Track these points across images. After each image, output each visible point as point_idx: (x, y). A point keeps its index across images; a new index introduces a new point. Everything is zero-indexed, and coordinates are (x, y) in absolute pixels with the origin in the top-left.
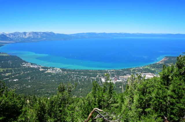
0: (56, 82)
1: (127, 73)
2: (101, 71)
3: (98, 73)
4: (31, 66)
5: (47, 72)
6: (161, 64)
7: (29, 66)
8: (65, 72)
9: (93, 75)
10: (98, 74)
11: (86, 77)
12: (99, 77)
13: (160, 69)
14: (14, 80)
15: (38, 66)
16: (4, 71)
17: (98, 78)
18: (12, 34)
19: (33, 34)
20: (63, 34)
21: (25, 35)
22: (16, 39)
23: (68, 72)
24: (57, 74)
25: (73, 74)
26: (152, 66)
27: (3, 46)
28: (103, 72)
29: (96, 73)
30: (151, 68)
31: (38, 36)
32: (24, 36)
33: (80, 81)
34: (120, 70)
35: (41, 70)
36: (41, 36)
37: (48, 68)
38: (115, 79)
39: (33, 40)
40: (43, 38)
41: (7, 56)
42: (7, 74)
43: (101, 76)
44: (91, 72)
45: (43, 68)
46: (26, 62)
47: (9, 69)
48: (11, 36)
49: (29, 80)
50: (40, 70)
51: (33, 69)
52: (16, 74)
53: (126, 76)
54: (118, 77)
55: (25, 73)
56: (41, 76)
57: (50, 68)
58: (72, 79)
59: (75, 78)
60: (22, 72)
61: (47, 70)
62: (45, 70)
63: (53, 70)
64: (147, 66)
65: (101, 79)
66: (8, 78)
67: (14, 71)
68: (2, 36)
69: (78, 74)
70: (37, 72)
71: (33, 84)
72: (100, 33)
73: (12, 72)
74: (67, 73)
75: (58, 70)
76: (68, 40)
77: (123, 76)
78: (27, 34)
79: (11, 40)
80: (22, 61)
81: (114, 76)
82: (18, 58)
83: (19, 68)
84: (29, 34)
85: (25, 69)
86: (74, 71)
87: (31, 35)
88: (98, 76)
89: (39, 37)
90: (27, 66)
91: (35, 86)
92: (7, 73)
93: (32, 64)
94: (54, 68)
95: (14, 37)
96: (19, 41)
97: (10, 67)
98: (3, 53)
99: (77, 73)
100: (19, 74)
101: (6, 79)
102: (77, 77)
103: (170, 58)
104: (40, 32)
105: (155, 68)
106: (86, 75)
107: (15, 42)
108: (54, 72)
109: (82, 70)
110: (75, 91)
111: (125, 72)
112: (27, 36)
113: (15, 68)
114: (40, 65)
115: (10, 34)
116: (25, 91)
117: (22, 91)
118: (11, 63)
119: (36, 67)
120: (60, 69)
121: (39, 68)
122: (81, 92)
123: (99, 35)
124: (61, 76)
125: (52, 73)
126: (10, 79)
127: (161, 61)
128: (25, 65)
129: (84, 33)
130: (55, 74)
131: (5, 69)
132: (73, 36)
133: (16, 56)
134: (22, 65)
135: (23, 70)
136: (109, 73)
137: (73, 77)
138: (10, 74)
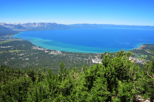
0: (57, 61)
2: (92, 54)
4: (39, 49)
5: (50, 53)
6: (139, 50)
7: (37, 48)
8: (64, 54)
9: (86, 57)
10: (89, 56)
11: (80, 58)
12: (91, 58)
13: (139, 54)
14: (26, 59)
15: (44, 49)
16: (19, 52)
17: (90, 59)
18: (25, 24)
20: (63, 25)
21: (35, 25)
22: (28, 28)
23: (67, 54)
24: (58, 55)
25: (70, 56)
26: (132, 51)
27: (19, 33)
28: (93, 55)
30: (132, 53)
31: (44, 25)
32: (34, 26)
33: (75, 61)
35: (46, 52)
36: (47, 26)
37: (51, 51)
39: (41, 29)
41: (21, 41)
42: (21, 55)
43: (92, 58)
44: (84, 55)
45: (47, 50)
46: (35, 46)
49: (37, 59)
51: (40, 51)
52: (28, 55)
55: (34, 54)
56: (46, 56)
57: (53, 51)
58: (69, 60)
60: (32, 53)
61: (50, 52)
62: (49, 52)
63: (55, 52)
64: (128, 51)
65: (91, 60)
66: (22, 58)
68: (19, 26)
69: (74, 56)
70: (43, 53)
71: (39, 62)
72: (92, 24)
73: (25, 53)
75: (59, 52)
76: (67, 29)
79: (25, 28)
80: (32, 45)
82: (30, 42)
83: (30, 50)
84: (38, 24)
85: (34, 51)
86: (71, 53)
87: (39, 25)
88: (89, 58)
89: (45, 27)
91: (41, 64)
92: (21, 53)
93: (39, 47)
94: (56, 50)
95: (27, 26)
96: (30, 30)
97: (23, 49)
98: (19, 39)
99: (74, 55)
100: (29, 54)
102: (73, 58)
103: (147, 45)
104: (46, 23)
105: (134, 53)
107: (27, 30)
108: (56, 54)
109: (77, 53)
112: (36, 26)
113: (27, 50)
114: (45, 48)
115: (24, 25)
118: (24, 46)
119: (42, 49)
120: (61, 51)
121: (45, 51)
123: (91, 26)
124: (61, 57)
125: (54, 55)
127: (140, 47)
128: (34, 48)
129: (79, 24)
130: (56, 55)
131: (20, 51)
132: (71, 26)
133: (28, 41)
134: (32, 48)
135: (33, 51)
136: (99, 56)
137: (70, 58)
138: (23, 54)
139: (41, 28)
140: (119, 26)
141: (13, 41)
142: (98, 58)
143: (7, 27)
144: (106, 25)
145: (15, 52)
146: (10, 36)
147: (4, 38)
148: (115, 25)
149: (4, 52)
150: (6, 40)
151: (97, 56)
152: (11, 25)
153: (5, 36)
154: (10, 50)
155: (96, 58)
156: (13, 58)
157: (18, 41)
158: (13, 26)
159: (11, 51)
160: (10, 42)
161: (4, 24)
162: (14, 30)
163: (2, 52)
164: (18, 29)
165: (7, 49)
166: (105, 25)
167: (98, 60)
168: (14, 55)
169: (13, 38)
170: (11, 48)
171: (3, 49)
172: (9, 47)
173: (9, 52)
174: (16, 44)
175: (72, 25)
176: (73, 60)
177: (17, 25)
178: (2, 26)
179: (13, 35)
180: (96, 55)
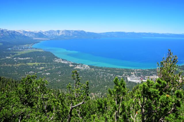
0: (83, 78)
1: (154, 74)
2: (127, 70)
3: (124, 72)
4: (62, 62)
5: (76, 68)
7: (60, 61)
8: (93, 69)
9: (119, 73)
11: (112, 75)
12: (126, 75)
14: (47, 74)
15: (68, 62)
16: (38, 65)
17: (124, 77)
18: (47, 32)
19: (65, 32)
20: (93, 33)
21: (59, 33)
22: (50, 36)
23: (96, 69)
24: (85, 71)
25: (100, 71)
27: (39, 42)
28: (129, 71)
29: (123, 71)
30: (180, 70)
31: (70, 34)
32: (57, 34)
33: (106, 78)
34: (147, 70)
35: (71, 66)
36: (73, 34)
37: (77, 65)
38: (141, 79)
39: (65, 38)
40: (74, 36)
42: (41, 68)
43: (128, 75)
44: (117, 71)
45: (72, 64)
46: (57, 58)
47: (43, 63)
48: (47, 34)
49: (59, 74)
50: (69, 66)
51: (64, 65)
52: (49, 68)
53: (152, 76)
54: (144, 77)
55: (57, 67)
56: (70, 71)
57: (79, 65)
58: (99, 76)
59: (102, 75)
60: (54, 67)
62: (74, 66)
63: (81, 66)
65: (126, 78)
66: (42, 72)
67: (47, 66)
68: (40, 34)
69: (105, 72)
70: (67, 68)
71: (62, 78)
73: (45, 66)
74: (94, 70)
75: (87, 66)
76: (98, 38)
77: (150, 76)
78: (60, 32)
79: (47, 37)
80: (54, 57)
81: (140, 76)
82: (52, 53)
83: (51, 63)
84: (62, 32)
85: (56, 64)
86: (101, 68)
87: (64, 33)
88: (124, 75)
89: (71, 35)
90: (58, 61)
91: (64, 81)
92: (41, 67)
93: (63, 60)
94: (82, 64)
95: (49, 34)
97: (44, 62)
98: (39, 49)
99: (104, 70)
100: (51, 68)
101: (40, 72)
104: (71, 31)
106: (113, 73)
107: (49, 39)
108: (82, 68)
109: (109, 68)
110: (100, 88)
111: (152, 72)
112: (60, 34)
113: (48, 63)
114: (70, 61)
115: (45, 32)
116: (55, 84)
117: (53, 84)
118: (45, 58)
119: (66, 63)
120: (89, 66)
121: (69, 64)
122: (106, 89)
124: (89, 73)
125: (80, 70)
126: (43, 73)
128: (57, 61)
129: (113, 32)
130: (83, 70)
131: (40, 64)
132: (102, 34)
133: (50, 52)
134: (54, 60)
135: (55, 65)
136: (136, 72)
137: (99, 74)
138: (43, 68)
139: (66, 36)
140: (163, 35)
141: (32, 52)
142: (135, 75)
143: (26, 35)
144: (147, 33)
145: (34, 65)
146: (29, 46)
147: (22, 49)
148: (158, 34)
149: (22, 64)
150: (25, 51)
151: (134, 73)
152: (31, 33)
153: (24, 46)
154: (29, 62)
155: (132, 75)
156: (31, 72)
157: (38, 52)
158: (33, 34)
159: (29, 64)
160: (29, 53)
161: (23, 32)
162: (34, 39)
163: (20, 64)
164: (39, 38)
165: (25, 61)
166: (145, 33)
167: (135, 77)
168: (33, 68)
169: (32, 48)
170: (30, 60)
171: (21, 61)
172: (27, 59)
173: (27, 64)
174: (35, 56)
175: (104, 33)
176: (104, 77)
177: (37, 33)
178: (21, 34)
179: (33, 45)
180: (133, 71)
